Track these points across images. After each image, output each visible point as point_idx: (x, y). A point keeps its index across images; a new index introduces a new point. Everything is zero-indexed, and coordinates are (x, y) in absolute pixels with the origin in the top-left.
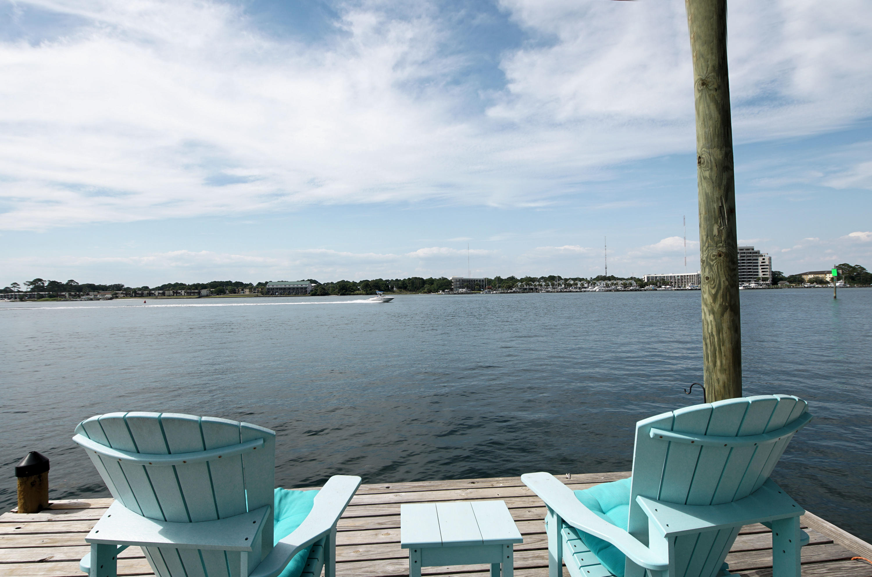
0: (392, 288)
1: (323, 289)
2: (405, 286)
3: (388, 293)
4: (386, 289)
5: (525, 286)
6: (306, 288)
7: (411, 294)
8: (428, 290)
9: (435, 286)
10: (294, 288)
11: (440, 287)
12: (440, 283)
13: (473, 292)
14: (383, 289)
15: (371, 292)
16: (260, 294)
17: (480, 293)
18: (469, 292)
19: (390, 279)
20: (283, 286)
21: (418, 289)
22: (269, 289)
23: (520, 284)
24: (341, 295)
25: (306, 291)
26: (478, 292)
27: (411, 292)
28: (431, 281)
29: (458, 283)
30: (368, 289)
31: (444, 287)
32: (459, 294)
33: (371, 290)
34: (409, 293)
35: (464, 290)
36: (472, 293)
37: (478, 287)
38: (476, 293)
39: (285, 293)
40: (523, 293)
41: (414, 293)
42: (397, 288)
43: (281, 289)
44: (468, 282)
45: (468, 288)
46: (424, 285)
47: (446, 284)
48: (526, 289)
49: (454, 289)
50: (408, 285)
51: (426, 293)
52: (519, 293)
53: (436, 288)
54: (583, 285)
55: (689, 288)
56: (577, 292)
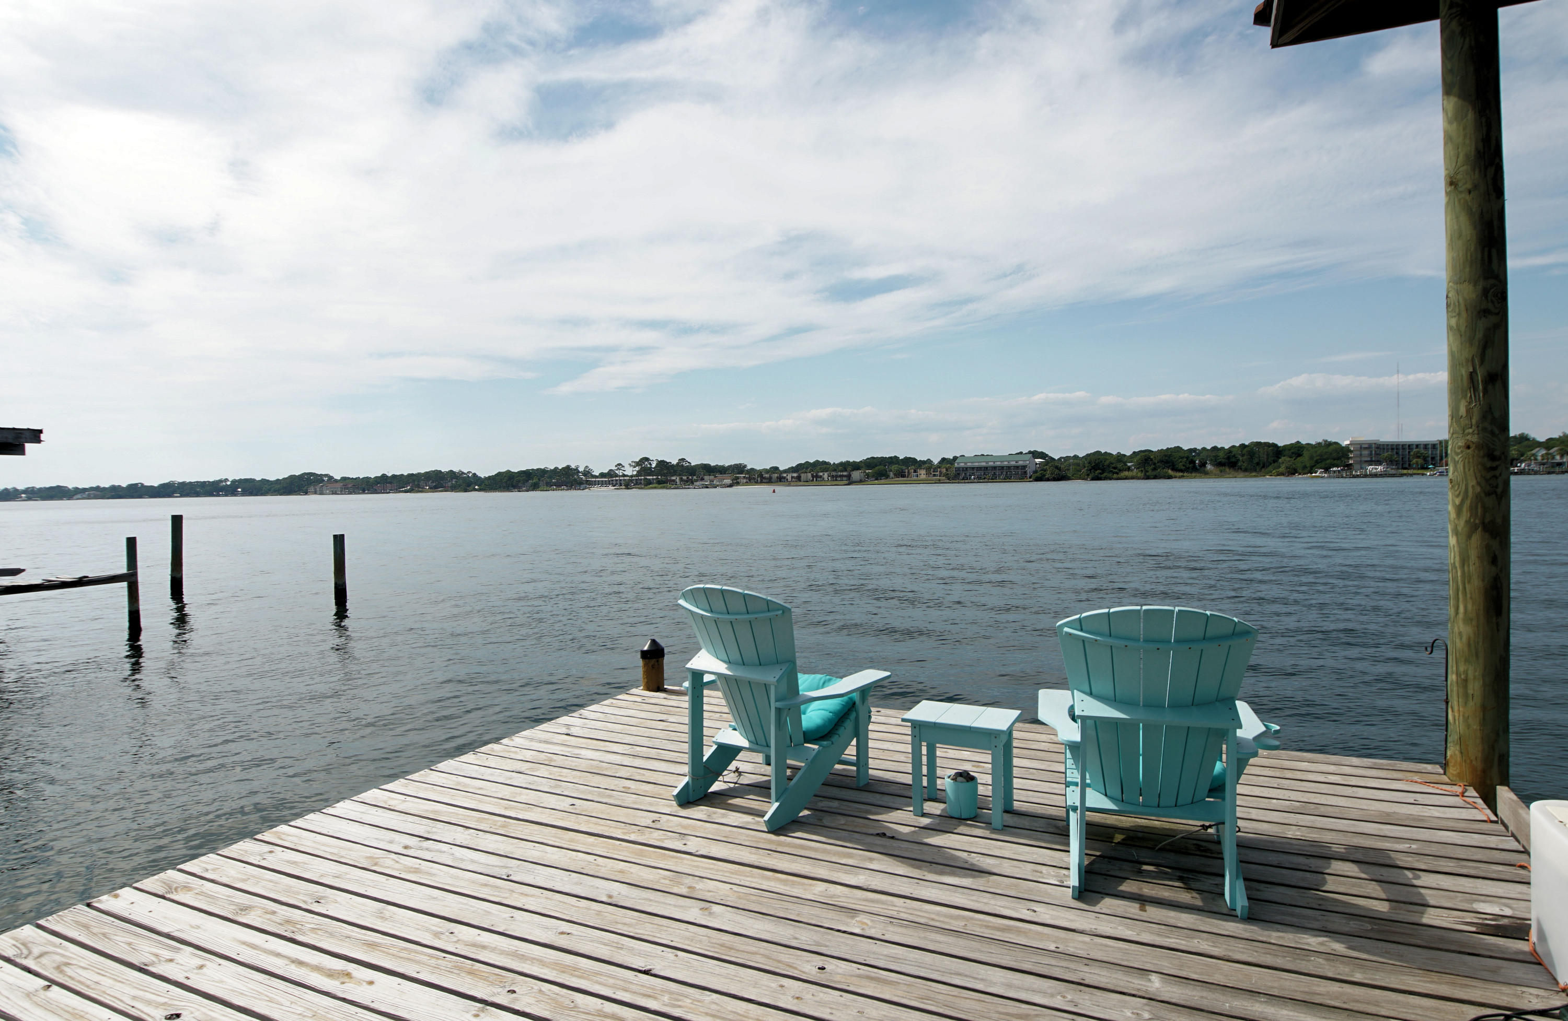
0: (1203, 465)
1: (1057, 467)
2: (1233, 460)
3: (1194, 474)
4: (1188, 468)
5: (1558, 457)
6: (1024, 467)
7: (1246, 477)
8: (1287, 468)
9: (1305, 459)
10: (1003, 468)
11: (1317, 462)
12: (1319, 453)
13: (1405, 471)
14: (1183, 468)
15: (1155, 473)
16: (944, 478)
17: (1423, 474)
18: (1393, 472)
19: (1199, 447)
20: (984, 464)
21: (1263, 467)
22: (958, 469)
23: (1544, 452)
24: (1093, 479)
25: (1025, 472)
26: (1420, 472)
27: (1247, 474)
28: (1297, 450)
29: (1366, 452)
30: (1150, 468)
31: (1328, 461)
32: (1366, 476)
33: (1155, 469)
34: (1242, 474)
35: (1380, 468)
36: (1402, 475)
37: (1420, 461)
38: (1411, 475)
39: (987, 477)
40: (1549, 473)
41: (1254, 474)
42: (1213, 465)
43: (979, 469)
44: (1392, 449)
45: (1390, 462)
46: (1280, 458)
47: (1335, 455)
48: (1559, 464)
49: (1357, 466)
50: (1241, 458)
51: (1282, 474)
52: (1536, 473)
53: (1308, 465)
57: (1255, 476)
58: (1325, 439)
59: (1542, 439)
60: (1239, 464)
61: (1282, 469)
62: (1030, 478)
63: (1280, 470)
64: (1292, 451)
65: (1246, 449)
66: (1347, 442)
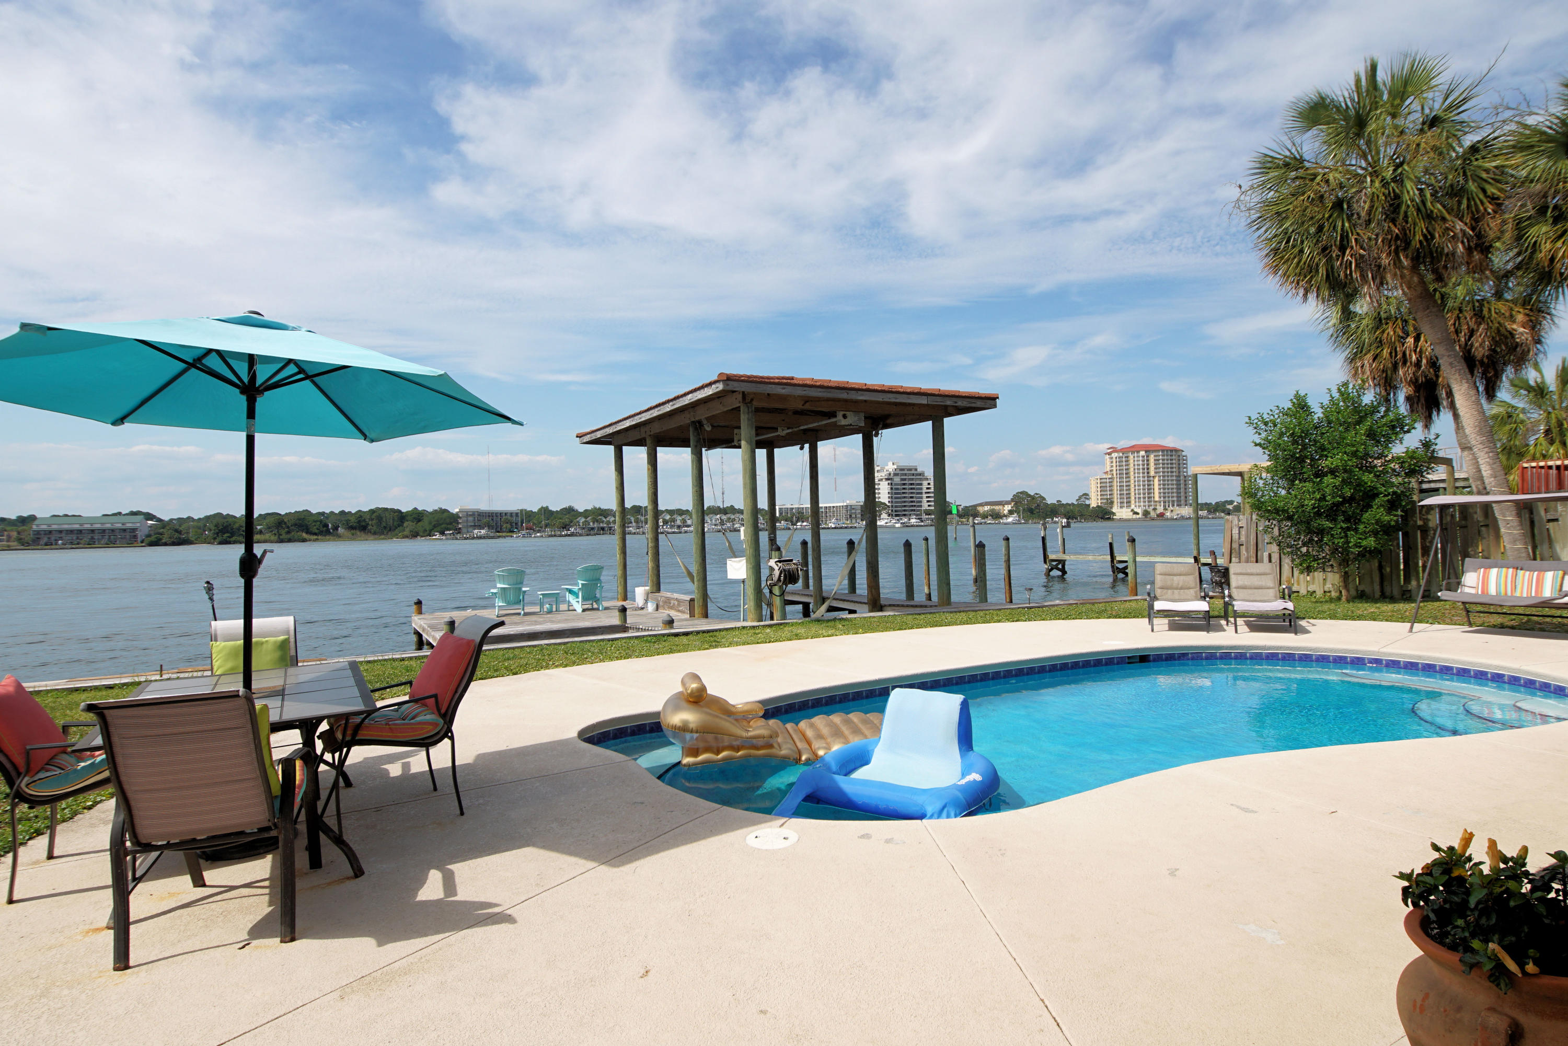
0: (336, 528)
1: (176, 531)
2: (363, 524)
3: (328, 537)
4: (322, 532)
5: (591, 524)
6: (134, 530)
7: (375, 539)
8: (411, 531)
9: (425, 524)
10: (104, 531)
11: (435, 526)
12: (436, 518)
13: (501, 534)
14: (317, 531)
15: (288, 536)
16: (15, 543)
17: (512, 536)
18: (492, 535)
19: (327, 511)
20: (77, 527)
21: (390, 530)
22: (38, 533)
23: (583, 520)
24: (221, 543)
25: (135, 537)
26: (508, 534)
27: (376, 536)
28: (417, 516)
29: (471, 519)
30: (283, 532)
31: (443, 526)
32: (474, 538)
33: (288, 532)
34: (372, 537)
35: (483, 532)
36: (499, 537)
37: (509, 526)
38: (505, 537)
39: (82, 542)
40: (588, 535)
41: (383, 537)
42: (346, 529)
43: (71, 532)
44: (489, 516)
45: (490, 527)
46: (403, 523)
47: (448, 521)
48: (593, 529)
49: (464, 530)
50: (370, 523)
51: (407, 537)
52: (581, 535)
53: (427, 529)
54: (684, 521)
55: (833, 526)
56: (674, 533)
57: (383, 539)
58: (440, 506)
59: (581, 510)
60: (369, 527)
62: (142, 542)
63: (406, 533)
64: (414, 516)
65: (375, 514)
66: (457, 510)
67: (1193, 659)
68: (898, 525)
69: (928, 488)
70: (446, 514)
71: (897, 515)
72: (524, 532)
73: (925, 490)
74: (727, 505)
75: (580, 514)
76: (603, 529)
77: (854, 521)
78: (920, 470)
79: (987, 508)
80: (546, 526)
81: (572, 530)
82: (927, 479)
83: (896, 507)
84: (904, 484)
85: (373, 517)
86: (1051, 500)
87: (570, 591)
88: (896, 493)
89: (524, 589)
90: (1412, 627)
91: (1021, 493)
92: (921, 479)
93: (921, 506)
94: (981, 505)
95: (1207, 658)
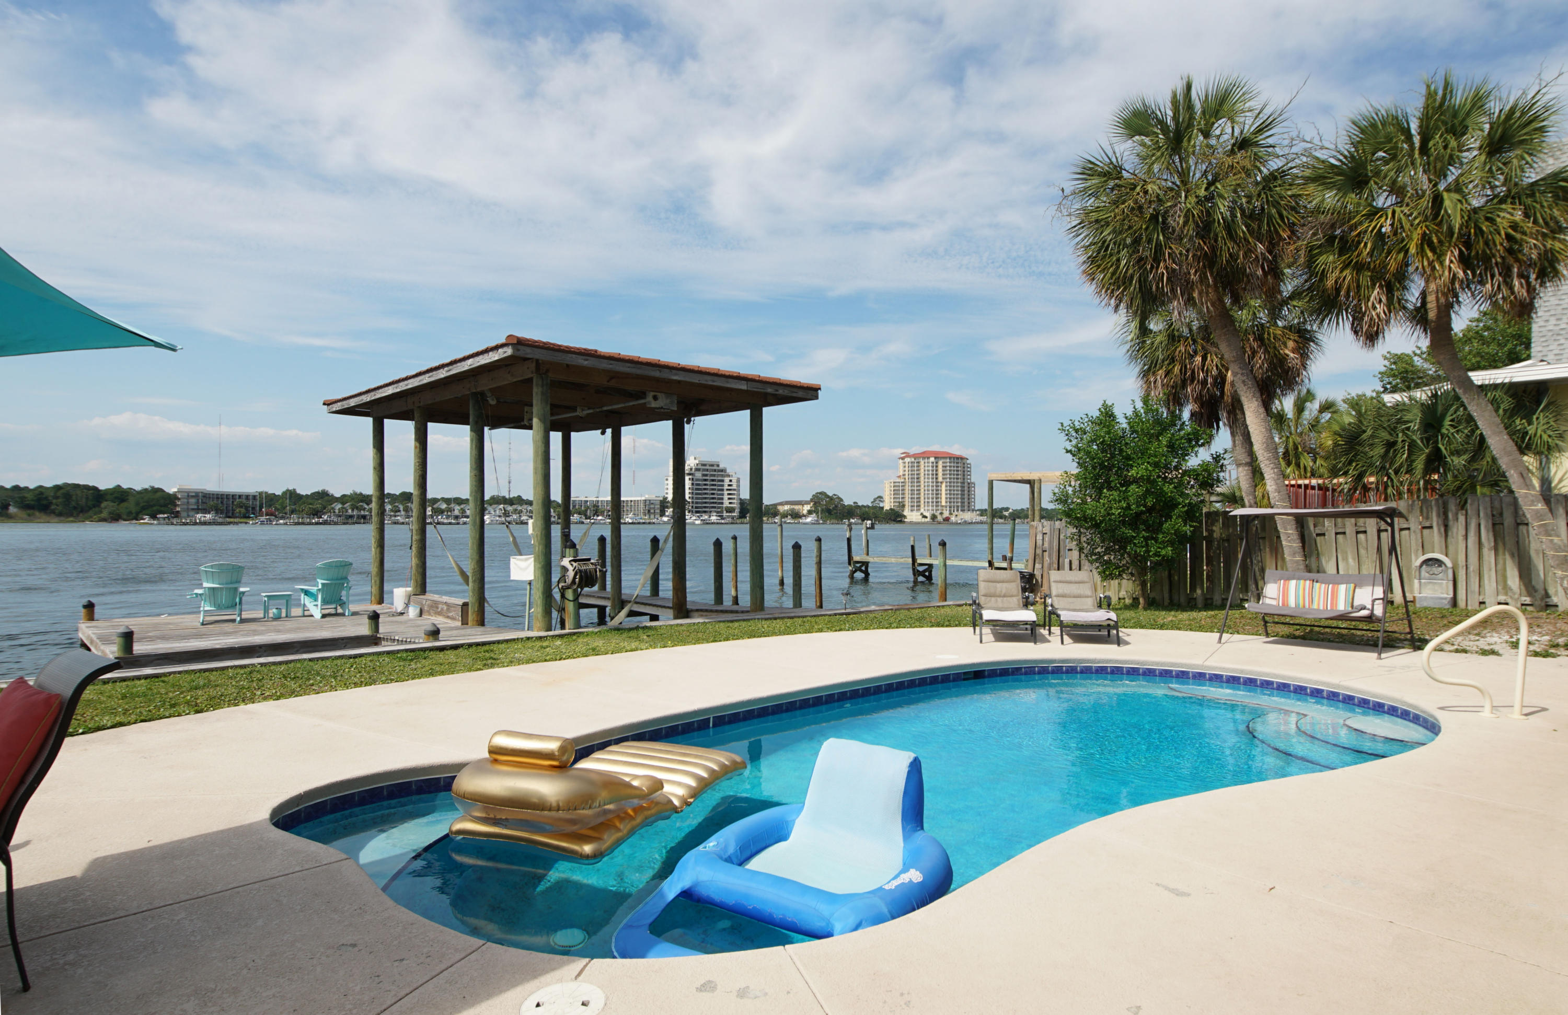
2: (45, 502)
5: (350, 511)
7: (60, 522)
8: (110, 513)
9: (131, 505)
11: (144, 508)
12: (146, 498)
13: (232, 520)
17: (246, 523)
18: (220, 520)
21: (82, 511)
23: (340, 506)
26: (243, 520)
27: (62, 518)
28: (120, 495)
29: (193, 501)
31: (155, 508)
32: (195, 524)
34: (56, 519)
35: (208, 516)
36: (229, 523)
37: (243, 510)
38: (237, 523)
40: (344, 524)
41: (71, 519)
42: (19, 507)
44: (218, 498)
45: (218, 511)
46: (101, 502)
47: (162, 502)
48: (351, 517)
49: (184, 514)
50: (54, 501)
51: (104, 520)
52: (336, 524)
53: (134, 511)
54: (463, 511)
55: (630, 521)
56: (450, 524)
57: (72, 522)
58: (152, 485)
59: (338, 495)
60: (53, 507)
61: (104, 514)
63: (103, 515)
64: (116, 495)
65: (62, 491)
66: (176, 490)
67: (1026, 673)
68: (698, 522)
69: (729, 485)
70: (159, 494)
71: (697, 512)
72: (263, 518)
73: (726, 487)
74: (514, 494)
75: (337, 500)
76: (364, 517)
77: (652, 516)
78: (722, 466)
79: (787, 507)
80: (292, 512)
81: (325, 517)
82: (729, 476)
83: (697, 503)
84: (706, 480)
85: (59, 493)
86: (848, 501)
87: (307, 593)
88: (697, 489)
89: (242, 589)
90: (1220, 638)
91: (820, 493)
92: (722, 476)
93: (722, 503)
94: (781, 504)
95: (1039, 673)
